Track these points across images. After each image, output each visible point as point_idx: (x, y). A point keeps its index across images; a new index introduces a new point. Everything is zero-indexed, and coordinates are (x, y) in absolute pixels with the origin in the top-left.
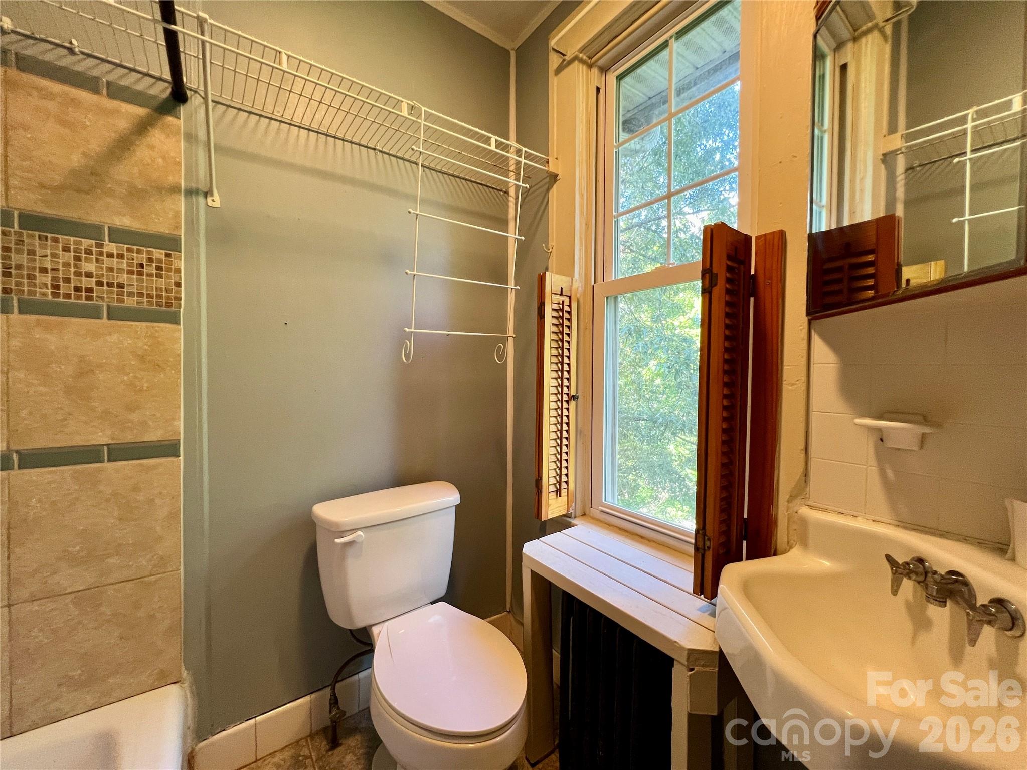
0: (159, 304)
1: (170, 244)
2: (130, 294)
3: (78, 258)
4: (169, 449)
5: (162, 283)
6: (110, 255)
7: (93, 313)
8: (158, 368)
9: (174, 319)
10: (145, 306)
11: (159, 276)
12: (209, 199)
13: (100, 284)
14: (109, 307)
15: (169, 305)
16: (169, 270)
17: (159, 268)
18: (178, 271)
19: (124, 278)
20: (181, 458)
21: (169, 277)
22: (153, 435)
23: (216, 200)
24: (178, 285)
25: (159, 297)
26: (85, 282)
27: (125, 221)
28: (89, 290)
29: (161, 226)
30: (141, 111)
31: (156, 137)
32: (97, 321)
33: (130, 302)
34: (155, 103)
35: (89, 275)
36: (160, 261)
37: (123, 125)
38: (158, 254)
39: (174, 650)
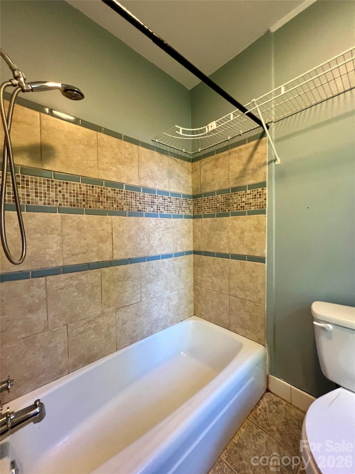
0: (260, 208)
1: (263, 185)
2: (253, 206)
3: (241, 198)
4: (261, 260)
5: (261, 200)
6: (248, 194)
7: (243, 214)
8: (259, 230)
9: (264, 212)
10: (256, 209)
11: (260, 198)
12: (276, 162)
13: (246, 204)
14: (248, 211)
15: (263, 208)
16: (263, 195)
17: (260, 195)
18: (265, 194)
19: (251, 201)
20: (266, 264)
21: (263, 197)
22: (257, 254)
23: (279, 161)
24: (265, 199)
25: (260, 205)
26: (243, 204)
27: (252, 182)
28: (244, 207)
29: (260, 180)
30: (254, 142)
31: (260, 148)
32: (245, 216)
33: (253, 208)
34: (259, 136)
35: (244, 202)
36: (260, 192)
37: (251, 149)
38: (260, 190)
39: (262, 334)
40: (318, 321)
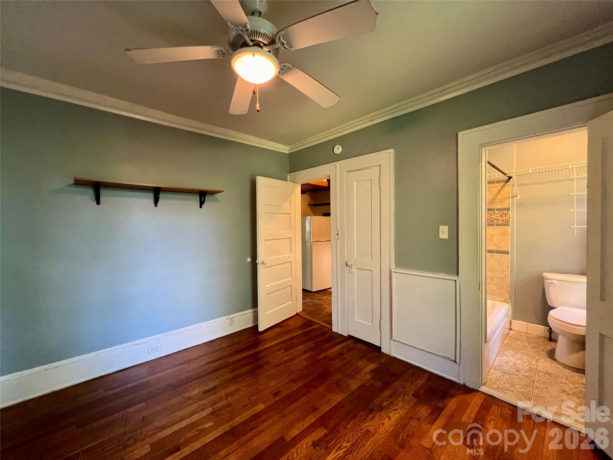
0: (505, 222)
1: (508, 209)
2: (500, 221)
3: (491, 215)
4: (507, 253)
5: (506, 218)
6: (496, 214)
7: (493, 225)
8: (505, 235)
9: (508, 225)
10: (503, 223)
11: (506, 216)
12: (517, 197)
13: (494, 219)
14: (496, 224)
15: (507, 222)
16: (507, 215)
17: (505, 215)
18: (509, 215)
19: (499, 218)
20: (509, 255)
21: (507, 216)
22: (504, 249)
23: (518, 197)
24: (509, 218)
25: (505, 221)
26: (492, 219)
27: (499, 207)
28: (493, 221)
29: (506, 206)
30: (503, 184)
31: (506, 188)
32: (494, 227)
33: (500, 222)
34: (505, 181)
35: (493, 218)
36: (505, 213)
37: (499, 188)
38: (505, 212)
39: (507, 296)
40: (548, 279)
